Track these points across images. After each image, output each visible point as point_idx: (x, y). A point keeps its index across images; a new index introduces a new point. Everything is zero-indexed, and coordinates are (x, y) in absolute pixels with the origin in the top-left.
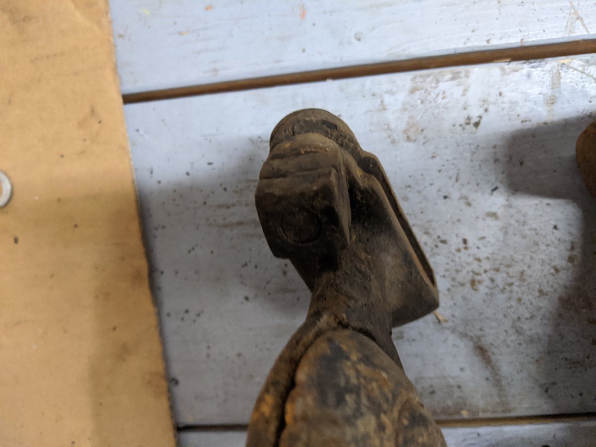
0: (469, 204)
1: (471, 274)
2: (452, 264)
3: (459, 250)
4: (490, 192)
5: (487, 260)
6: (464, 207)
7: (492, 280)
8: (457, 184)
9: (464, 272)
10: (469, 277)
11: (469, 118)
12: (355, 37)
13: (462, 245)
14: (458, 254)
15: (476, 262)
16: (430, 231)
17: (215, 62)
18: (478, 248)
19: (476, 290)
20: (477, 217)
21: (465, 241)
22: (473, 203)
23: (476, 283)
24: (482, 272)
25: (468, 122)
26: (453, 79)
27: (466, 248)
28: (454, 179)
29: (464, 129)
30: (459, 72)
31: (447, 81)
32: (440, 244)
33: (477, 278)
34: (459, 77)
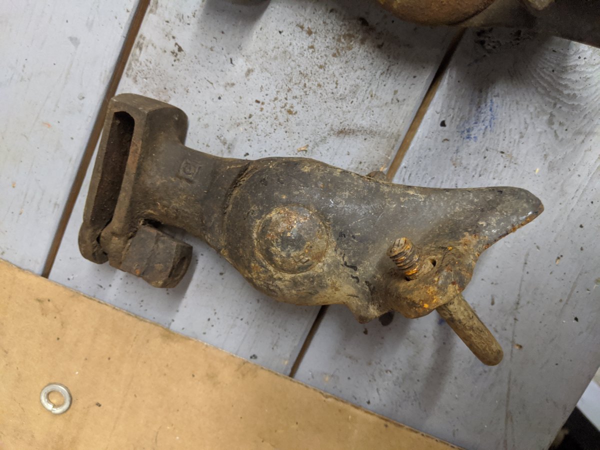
0: (233, 84)
1: (283, 110)
2: (268, 120)
3: (262, 109)
4: (232, 65)
5: (278, 93)
6: (233, 89)
7: (295, 97)
8: (215, 85)
9: (279, 114)
10: (285, 112)
11: (173, 53)
12: (81, 99)
13: (259, 105)
14: (264, 112)
15: (276, 101)
16: (238, 121)
17: (50, 201)
18: (267, 95)
19: (296, 113)
20: (245, 84)
21: (258, 102)
22: (233, 81)
23: (292, 110)
24: (286, 102)
25: (175, 54)
26: (141, 49)
27: (263, 103)
28: (210, 85)
29: (178, 60)
30: (138, 43)
31: (140, 53)
32: (251, 120)
33: (288, 107)
34: (142, 44)
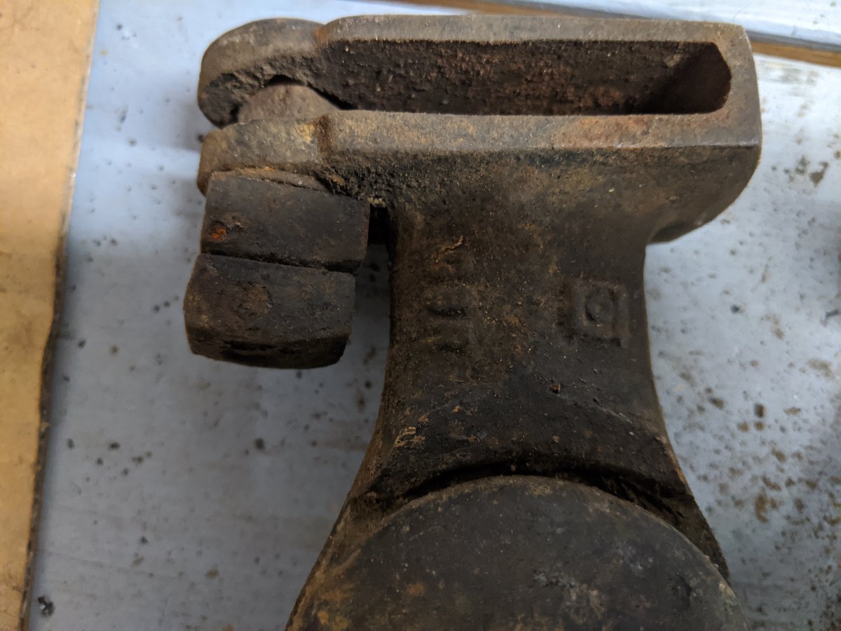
0: (779, 334)
1: (761, 483)
2: (727, 453)
3: (744, 427)
4: (824, 318)
5: (796, 459)
6: (769, 337)
7: (800, 505)
8: (763, 288)
9: (748, 476)
10: (756, 491)
11: (803, 162)
13: (752, 418)
14: (741, 436)
15: (774, 459)
16: (694, 373)
18: (783, 430)
19: (764, 520)
20: (791, 365)
21: (760, 411)
22: (787, 332)
23: (768, 506)
24: (782, 484)
25: (801, 168)
26: (785, 79)
27: (759, 426)
28: (759, 275)
29: (792, 179)
30: (797, 71)
31: (775, 80)
32: (709, 406)
33: (772, 494)
34: (797, 80)
